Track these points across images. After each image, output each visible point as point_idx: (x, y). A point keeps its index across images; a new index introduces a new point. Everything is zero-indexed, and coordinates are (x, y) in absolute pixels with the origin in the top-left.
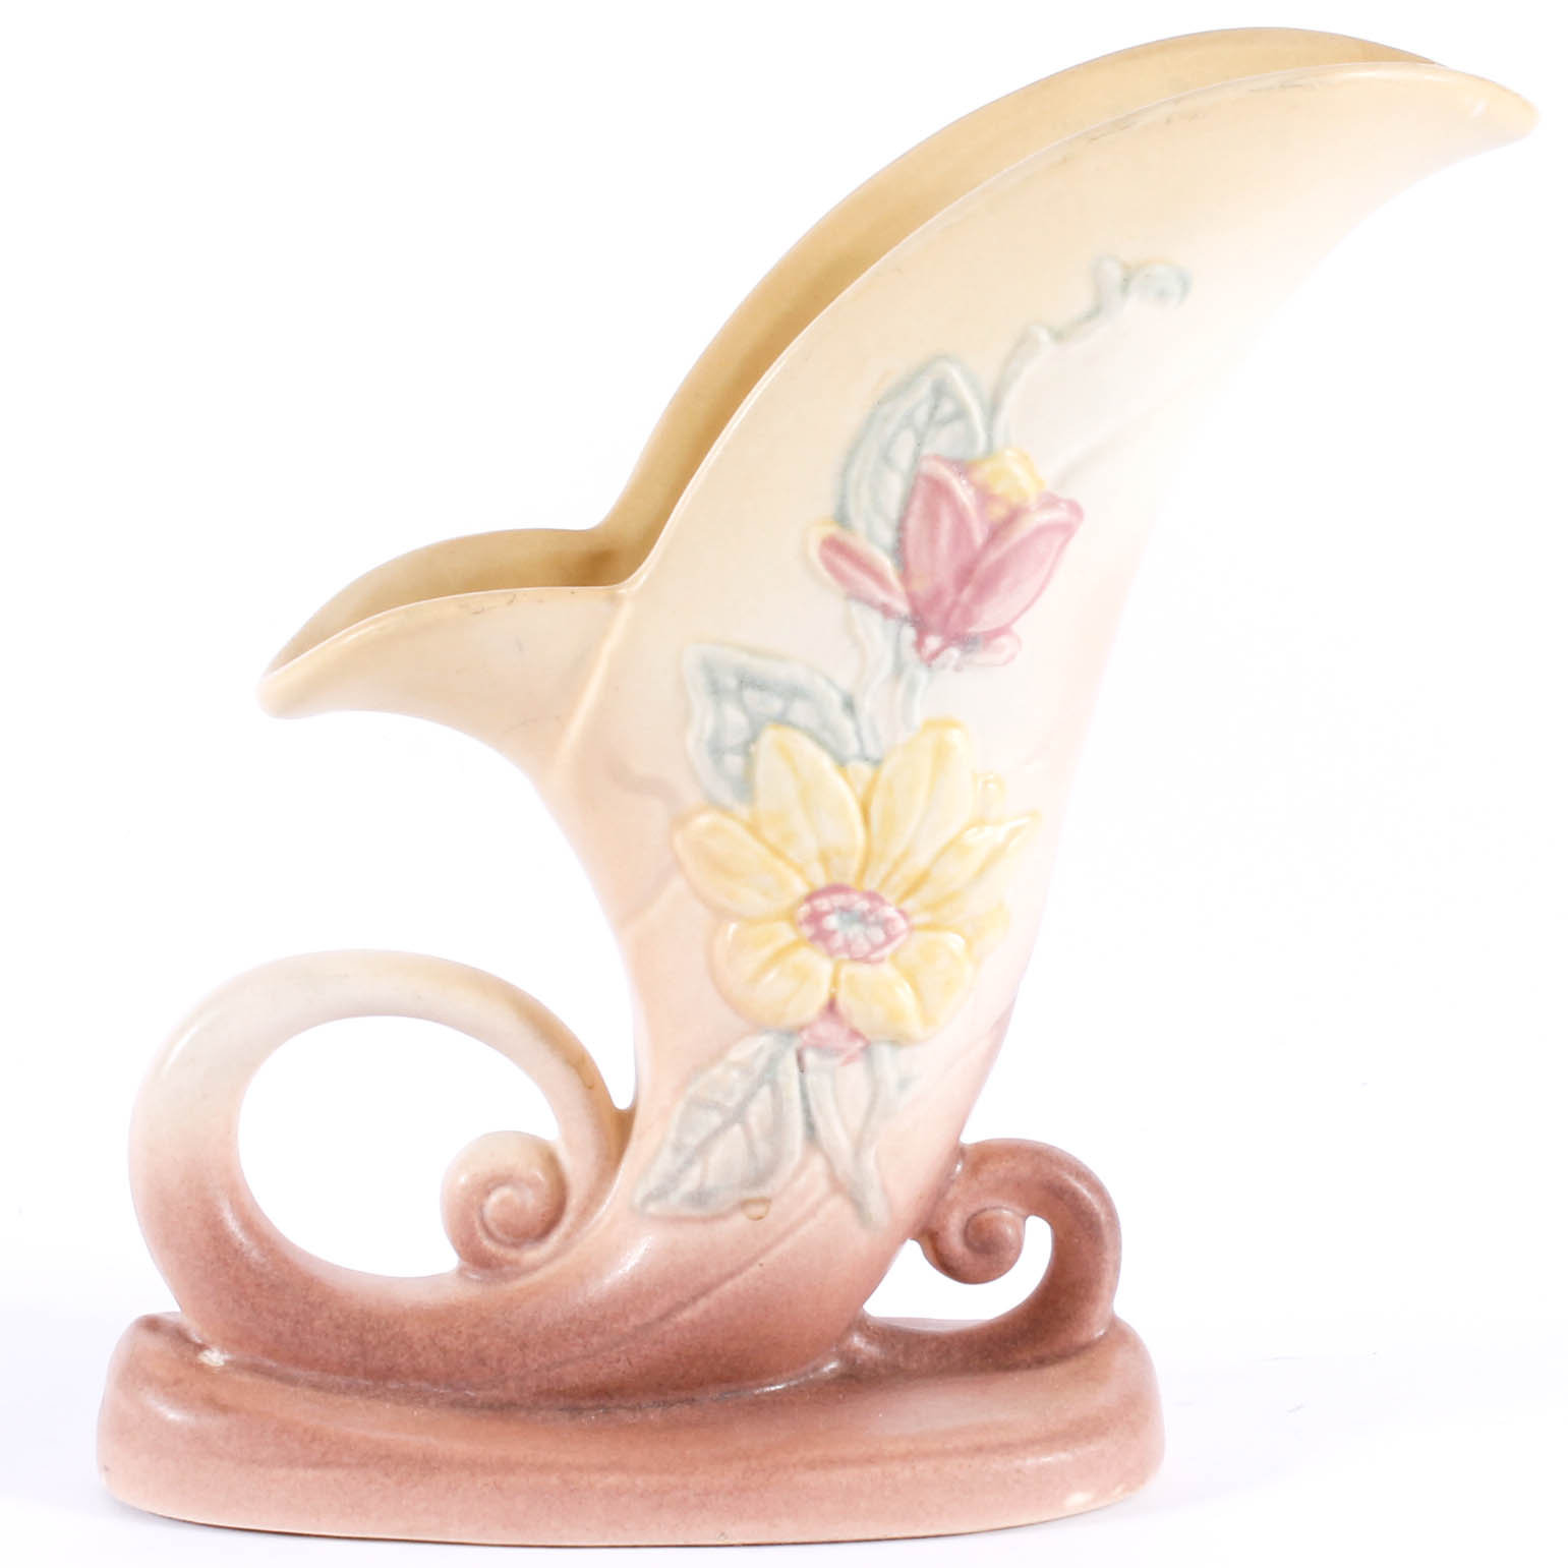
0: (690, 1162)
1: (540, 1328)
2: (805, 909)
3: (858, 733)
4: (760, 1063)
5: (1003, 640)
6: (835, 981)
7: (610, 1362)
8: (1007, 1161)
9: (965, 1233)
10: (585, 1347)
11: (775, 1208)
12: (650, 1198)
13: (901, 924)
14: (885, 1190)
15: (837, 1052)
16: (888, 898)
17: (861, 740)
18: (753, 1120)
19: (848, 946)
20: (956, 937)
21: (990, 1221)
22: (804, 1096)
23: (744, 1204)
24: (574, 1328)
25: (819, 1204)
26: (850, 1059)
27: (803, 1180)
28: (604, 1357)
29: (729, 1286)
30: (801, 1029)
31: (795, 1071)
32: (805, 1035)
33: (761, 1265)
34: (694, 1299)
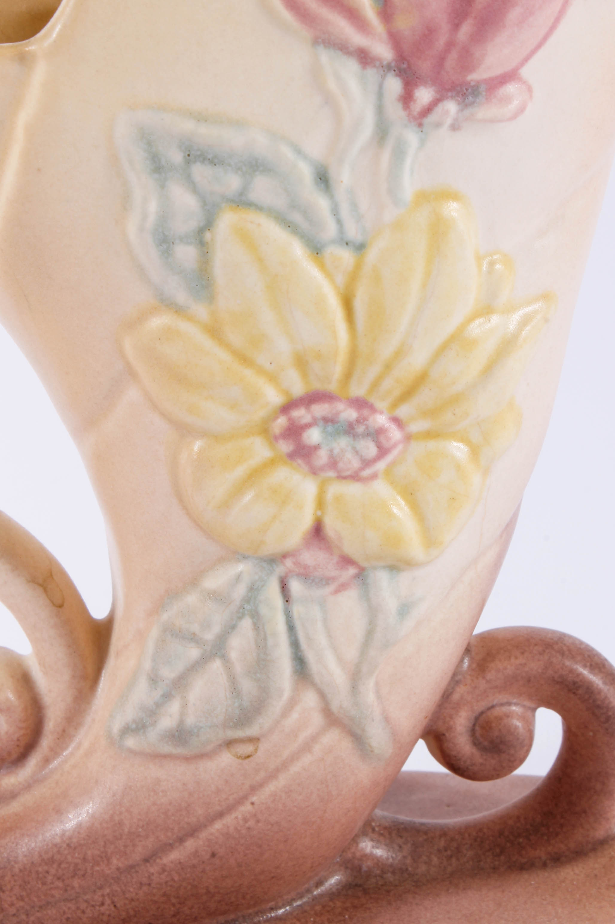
0: (167, 697)
1: (16, 870)
2: (282, 421)
3: (335, 212)
4: (240, 591)
5: (511, 88)
6: (320, 503)
7: (93, 906)
8: (516, 658)
9: (473, 731)
10: (66, 890)
11: (264, 746)
12: (126, 730)
13: (395, 434)
14: (387, 719)
15: (327, 581)
16: (380, 405)
17: (339, 222)
18: (233, 655)
19: (333, 463)
20: (461, 445)
21: (499, 719)
22: (291, 628)
23: (229, 744)
24: (53, 871)
25: (315, 738)
26: (343, 587)
27: (295, 716)
28: (86, 901)
29: (218, 825)
30: (284, 556)
31: (278, 601)
32: (289, 563)
33: (253, 804)
34: (181, 840)
